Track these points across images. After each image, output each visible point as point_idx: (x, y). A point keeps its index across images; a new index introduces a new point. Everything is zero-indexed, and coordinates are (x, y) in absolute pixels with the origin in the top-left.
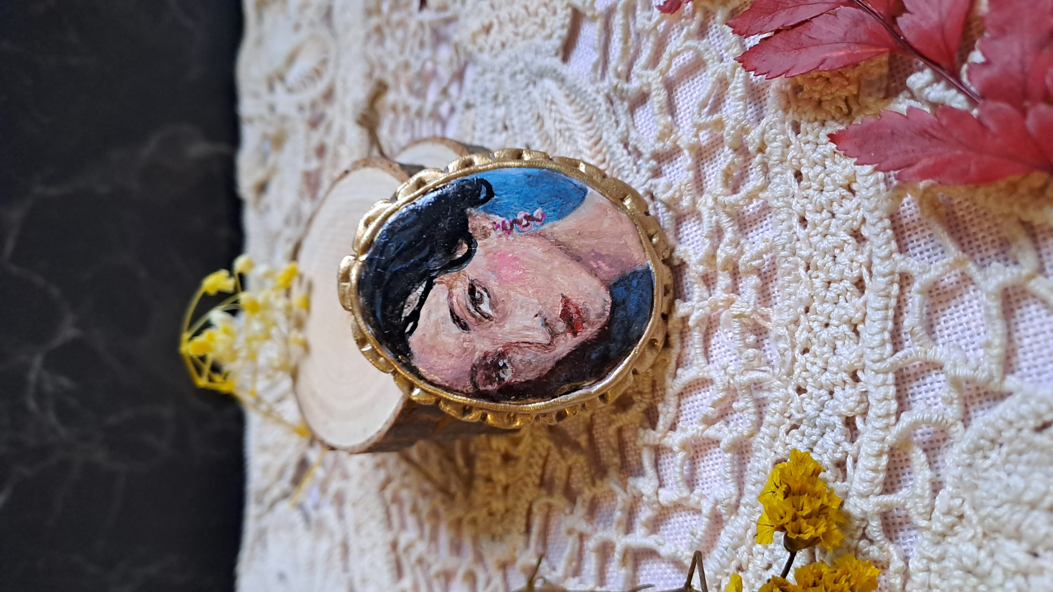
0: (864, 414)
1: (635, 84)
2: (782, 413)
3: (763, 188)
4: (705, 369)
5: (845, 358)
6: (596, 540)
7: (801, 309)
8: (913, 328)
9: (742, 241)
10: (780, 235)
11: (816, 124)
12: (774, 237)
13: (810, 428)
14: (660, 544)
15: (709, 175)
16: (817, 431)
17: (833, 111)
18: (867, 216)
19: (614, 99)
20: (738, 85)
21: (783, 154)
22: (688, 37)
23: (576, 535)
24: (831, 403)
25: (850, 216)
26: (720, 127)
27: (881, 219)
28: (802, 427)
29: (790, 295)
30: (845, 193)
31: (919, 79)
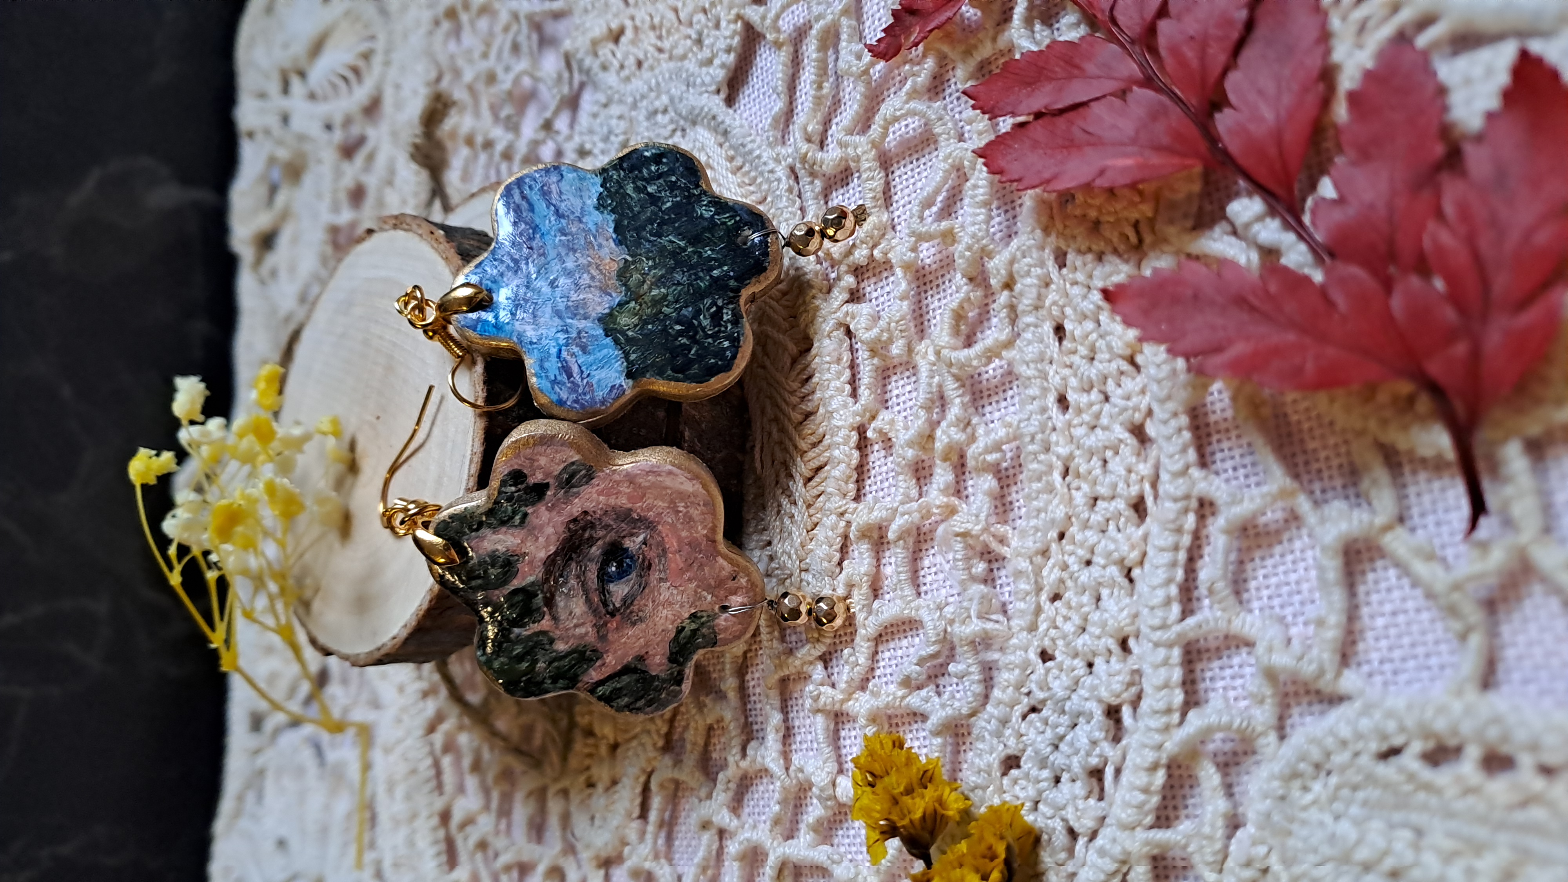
0: (1136, 703)
1: (831, 156)
2: (1018, 686)
3: (1009, 344)
4: (912, 605)
5: (1112, 617)
6: (741, 843)
7: (1053, 534)
8: (1213, 584)
9: (975, 420)
10: (1029, 419)
11: (1089, 257)
12: (1020, 422)
13: (1056, 715)
14: (833, 862)
15: (934, 310)
16: (1065, 720)
17: (1115, 240)
18: (1156, 408)
19: (801, 173)
20: (980, 183)
21: (1040, 297)
22: (914, 94)
23: (714, 831)
24: (1088, 680)
25: (1130, 404)
26: (949, 241)
27: (1175, 415)
28: (1045, 713)
29: (1039, 511)
30: (1125, 366)
31: (1246, 208)
